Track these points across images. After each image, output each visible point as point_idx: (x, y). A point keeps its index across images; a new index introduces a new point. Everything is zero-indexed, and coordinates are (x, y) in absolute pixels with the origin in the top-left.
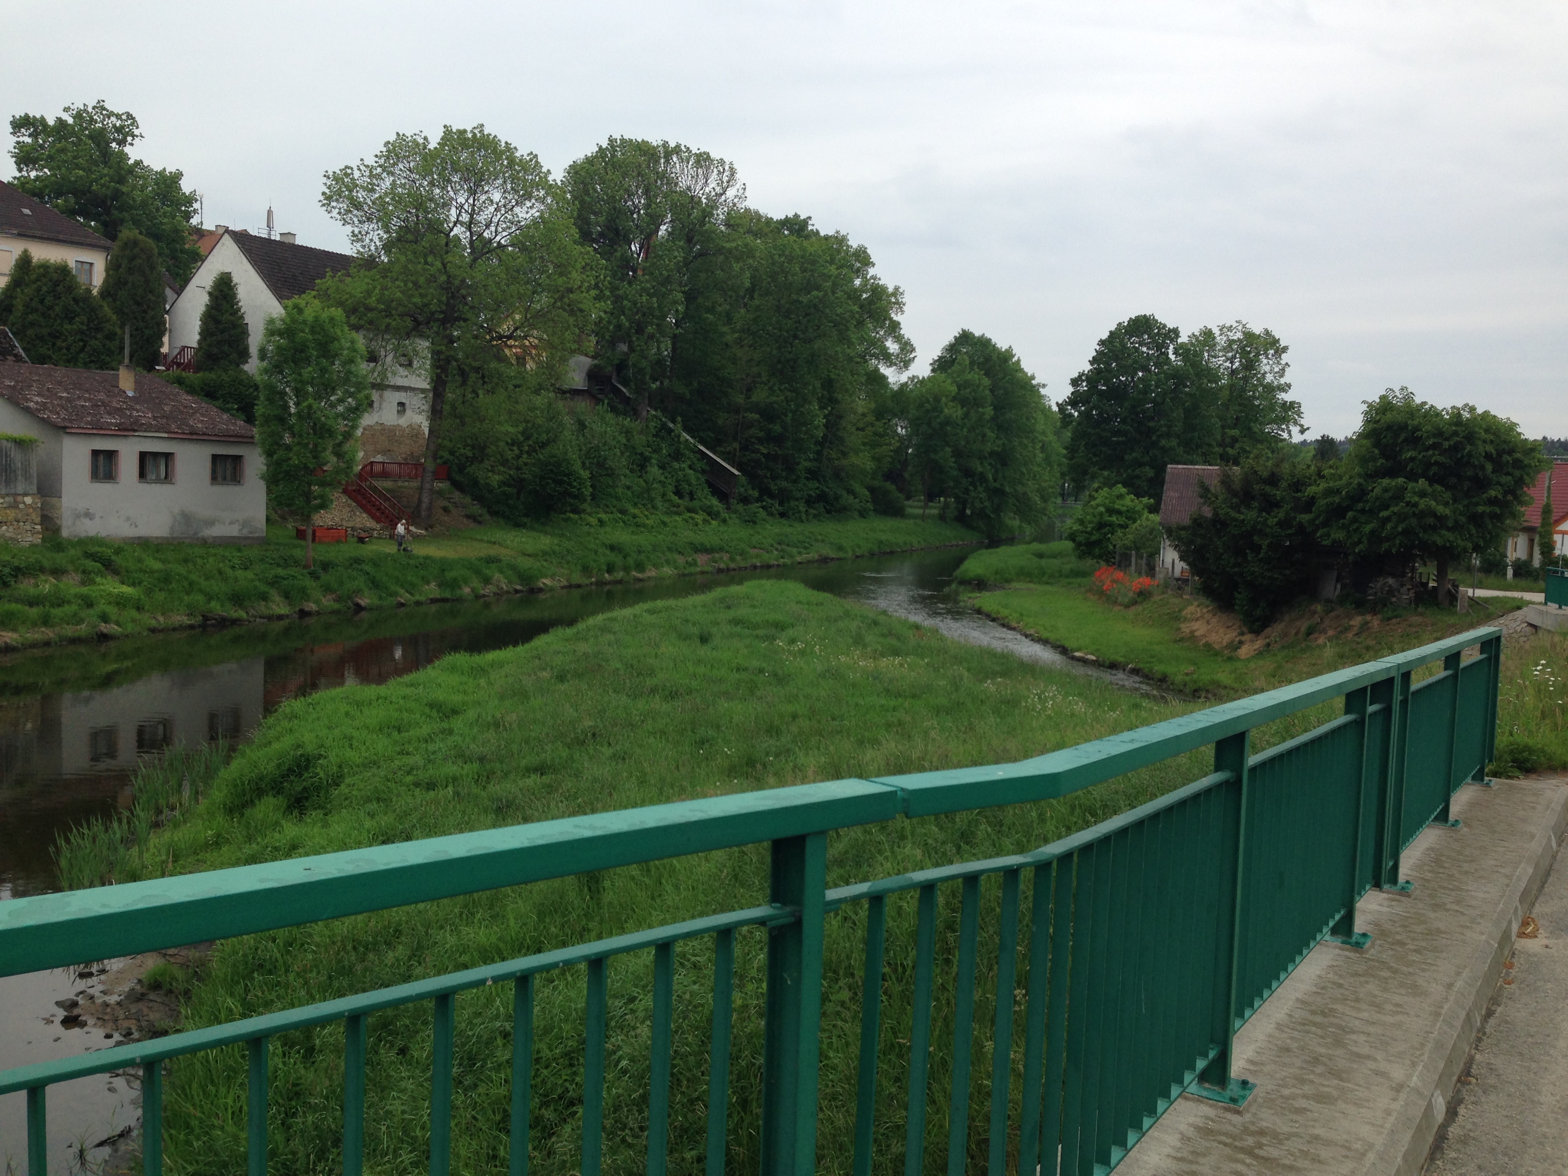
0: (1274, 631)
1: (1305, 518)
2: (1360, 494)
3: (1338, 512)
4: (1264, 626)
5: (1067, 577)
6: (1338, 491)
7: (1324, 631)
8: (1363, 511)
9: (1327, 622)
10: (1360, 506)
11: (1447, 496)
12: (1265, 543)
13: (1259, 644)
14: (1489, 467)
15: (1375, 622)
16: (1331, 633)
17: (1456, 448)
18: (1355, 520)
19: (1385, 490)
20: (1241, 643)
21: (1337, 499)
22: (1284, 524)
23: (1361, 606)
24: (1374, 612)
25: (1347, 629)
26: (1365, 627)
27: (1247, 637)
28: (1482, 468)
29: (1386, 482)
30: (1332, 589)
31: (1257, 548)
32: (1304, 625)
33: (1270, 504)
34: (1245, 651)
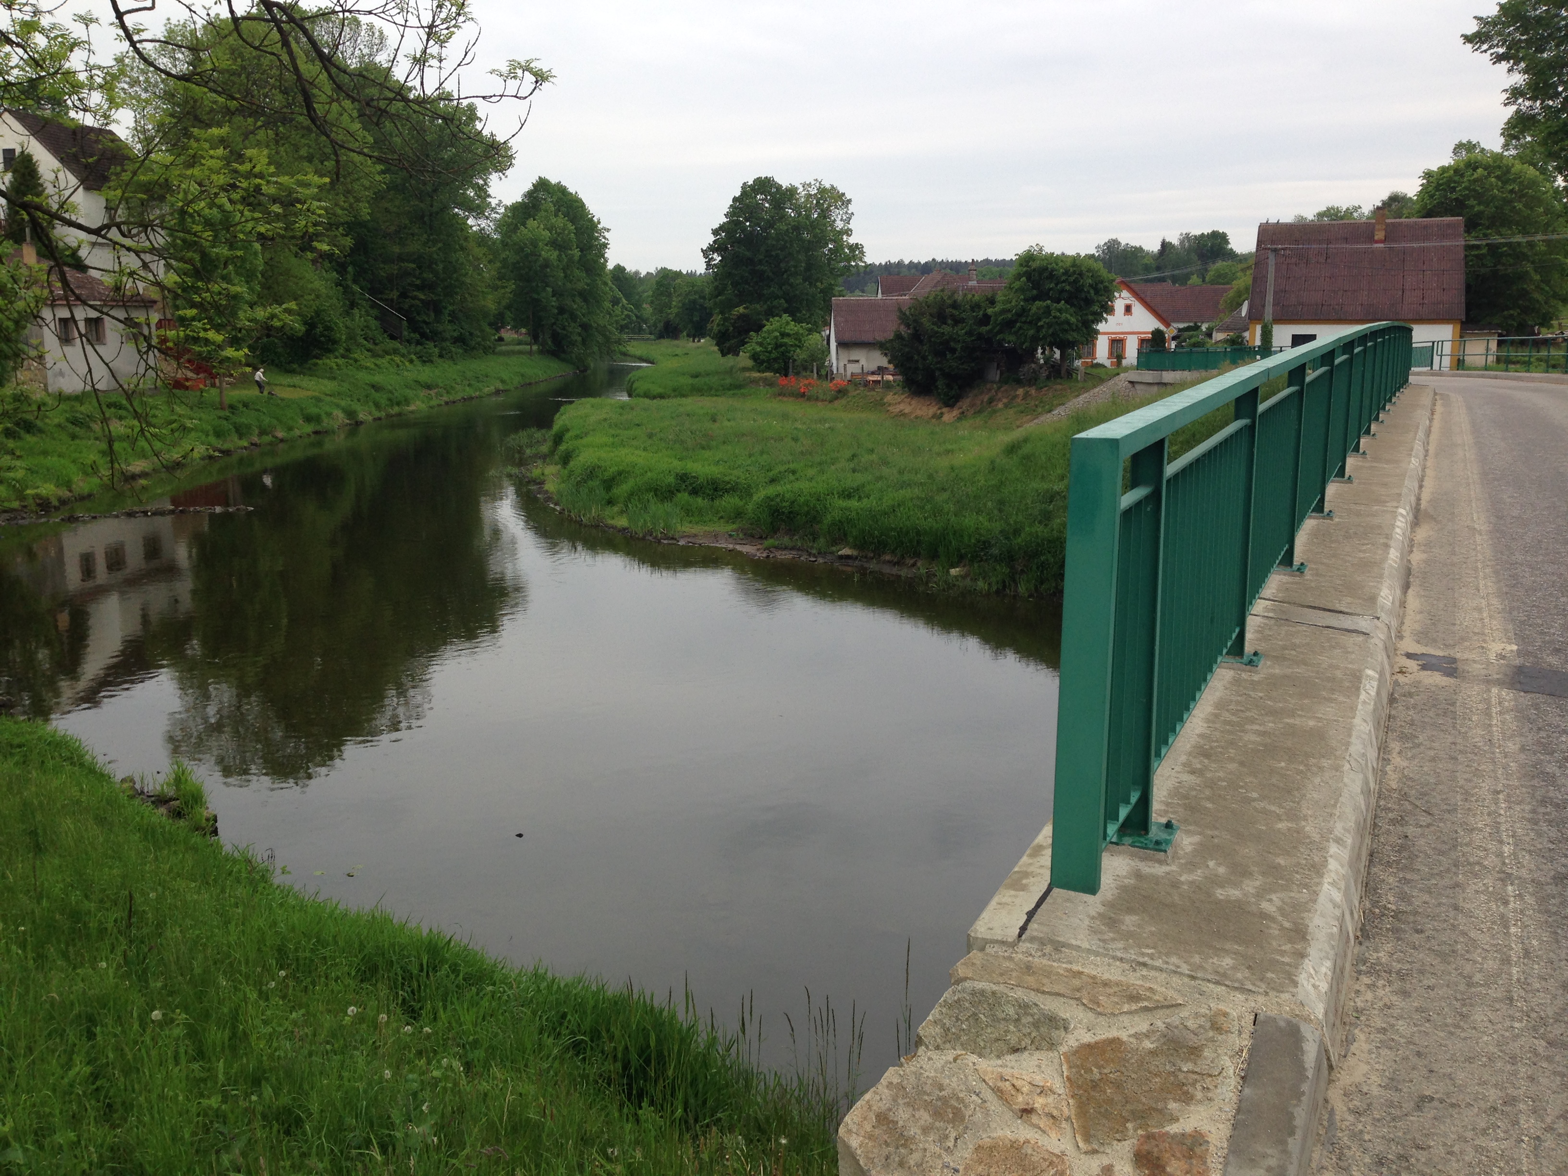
0: (965, 404)
1: (984, 329)
2: (1023, 312)
3: (1009, 324)
4: (957, 401)
5: (729, 389)
6: (1009, 311)
7: (1000, 400)
8: (1025, 322)
9: (1000, 395)
10: (1023, 319)
11: (1072, 310)
12: (959, 346)
13: (956, 412)
14: (1092, 292)
15: (1033, 391)
16: (1005, 400)
17: (1076, 281)
18: (1020, 328)
19: (1038, 309)
20: (942, 414)
21: (1009, 316)
22: (969, 333)
23: (1019, 382)
24: (1030, 385)
25: (1016, 396)
26: (1026, 396)
27: (945, 410)
28: (1088, 292)
29: (1038, 303)
30: (994, 374)
31: (953, 351)
32: (986, 398)
33: (957, 321)
34: (946, 418)
